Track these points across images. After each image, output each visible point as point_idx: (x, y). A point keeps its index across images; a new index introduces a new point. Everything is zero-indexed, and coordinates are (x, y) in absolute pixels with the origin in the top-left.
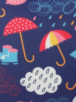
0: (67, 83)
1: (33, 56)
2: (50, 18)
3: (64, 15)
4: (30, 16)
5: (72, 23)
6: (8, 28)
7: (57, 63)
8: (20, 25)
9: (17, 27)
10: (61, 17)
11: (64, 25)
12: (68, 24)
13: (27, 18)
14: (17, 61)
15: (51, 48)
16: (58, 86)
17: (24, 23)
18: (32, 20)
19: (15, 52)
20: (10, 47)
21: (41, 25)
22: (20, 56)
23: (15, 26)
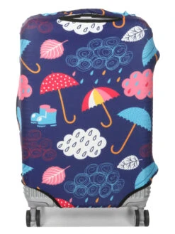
0: (113, 146)
1: (75, 116)
2: (92, 73)
3: (107, 71)
4: (68, 71)
5: (118, 80)
6: (45, 85)
7: (102, 123)
8: (58, 81)
9: (55, 84)
10: (104, 73)
11: (109, 81)
12: (114, 81)
13: (66, 74)
14: (55, 122)
15: (95, 107)
16: (102, 150)
17: (62, 79)
18: (71, 75)
19: (54, 112)
20: (48, 107)
21: (82, 82)
22: (59, 116)
23: (53, 82)
